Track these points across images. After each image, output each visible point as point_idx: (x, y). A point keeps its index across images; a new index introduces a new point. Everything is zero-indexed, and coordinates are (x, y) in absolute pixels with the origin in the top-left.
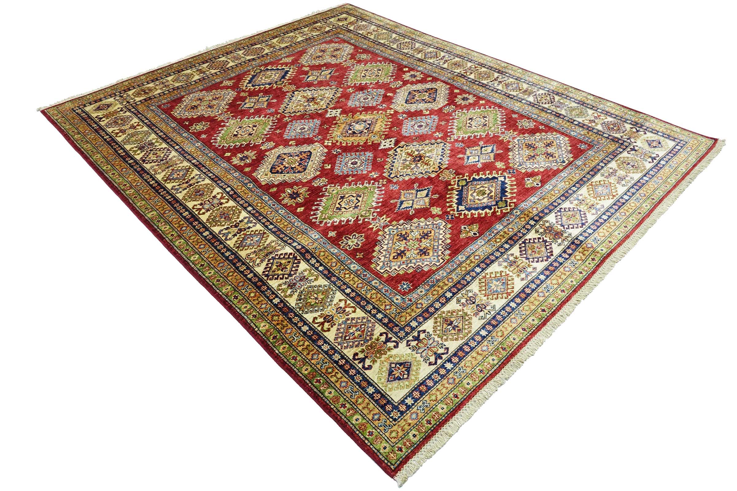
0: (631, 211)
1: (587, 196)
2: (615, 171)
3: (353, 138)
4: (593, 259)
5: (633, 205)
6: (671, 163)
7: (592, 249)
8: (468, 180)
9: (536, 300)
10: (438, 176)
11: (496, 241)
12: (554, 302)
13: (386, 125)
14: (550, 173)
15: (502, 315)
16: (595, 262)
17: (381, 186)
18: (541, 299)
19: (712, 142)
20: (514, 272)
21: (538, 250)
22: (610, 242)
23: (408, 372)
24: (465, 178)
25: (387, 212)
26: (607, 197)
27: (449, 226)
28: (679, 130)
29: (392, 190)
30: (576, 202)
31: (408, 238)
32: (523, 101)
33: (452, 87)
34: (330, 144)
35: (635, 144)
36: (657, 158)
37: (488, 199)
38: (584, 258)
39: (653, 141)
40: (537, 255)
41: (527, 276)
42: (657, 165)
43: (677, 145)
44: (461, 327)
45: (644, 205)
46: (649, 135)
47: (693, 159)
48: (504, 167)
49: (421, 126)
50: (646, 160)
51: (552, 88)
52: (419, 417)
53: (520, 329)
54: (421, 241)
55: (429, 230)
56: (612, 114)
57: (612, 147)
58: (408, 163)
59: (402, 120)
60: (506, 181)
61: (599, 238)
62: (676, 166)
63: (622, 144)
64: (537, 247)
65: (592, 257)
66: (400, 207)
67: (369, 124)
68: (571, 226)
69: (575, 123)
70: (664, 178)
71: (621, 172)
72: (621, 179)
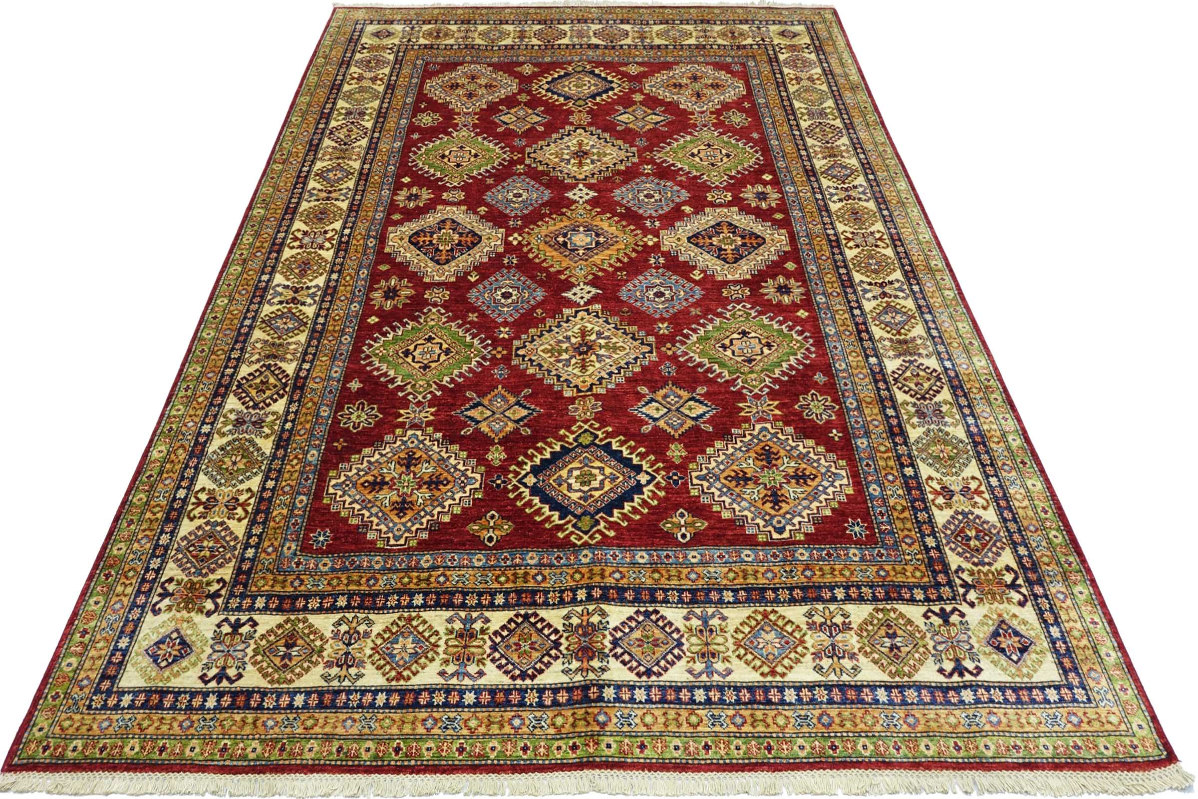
0: (761, 728)
1: (731, 629)
2: (846, 627)
3: (554, 253)
4: (574, 748)
5: (781, 721)
6: (984, 712)
7: (598, 728)
8: (597, 441)
9: (413, 723)
10: (572, 400)
11: (498, 577)
12: (426, 753)
13: (619, 260)
14: (730, 533)
15: (348, 699)
16: (571, 755)
17: (489, 356)
18: (421, 730)
19: (1155, 753)
20: (450, 649)
21: (527, 648)
22: (642, 747)
23: (174, 661)
24: (599, 433)
25: (443, 404)
26: (758, 663)
27: (479, 496)
28: (1113, 657)
29: (492, 375)
30: (695, 623)
31: (412, 468)
32: (873, 360)
33: (794, 254)
34: (515, 243)
35: (964, 608)
36: (968, 677)
37: (580, 498)
38: (568, 728)
39: (1017, 633)
40: (515, 658)
41: (456, 674)
42: (949, 689)
43: (1057, 688)
44: (294, 663)
45: (800, 741)
46: (1028, 613)
47: (1046, 748)
48: (677, 462)
49: (662, 294)
50: (940, 661)
51: (963, 369)
52: (107, 732)
53: (336, 744)
54: (420, 487)
55: (450, 478)
56: (1009, 508)
57: (914, 574)
58: (564, 346)
59: (650, 266)
60: (645, 489)
61: (638, 720)
62: (988, 727)
63: (938, 585)
64: (533, 643)
65: (578, 741)
66: (467, 410)
67: (598, 243)
68: (626, 657)
69: (909, 471)
70: (920, 728)
71: (856, 638)
72: (834, 652)
